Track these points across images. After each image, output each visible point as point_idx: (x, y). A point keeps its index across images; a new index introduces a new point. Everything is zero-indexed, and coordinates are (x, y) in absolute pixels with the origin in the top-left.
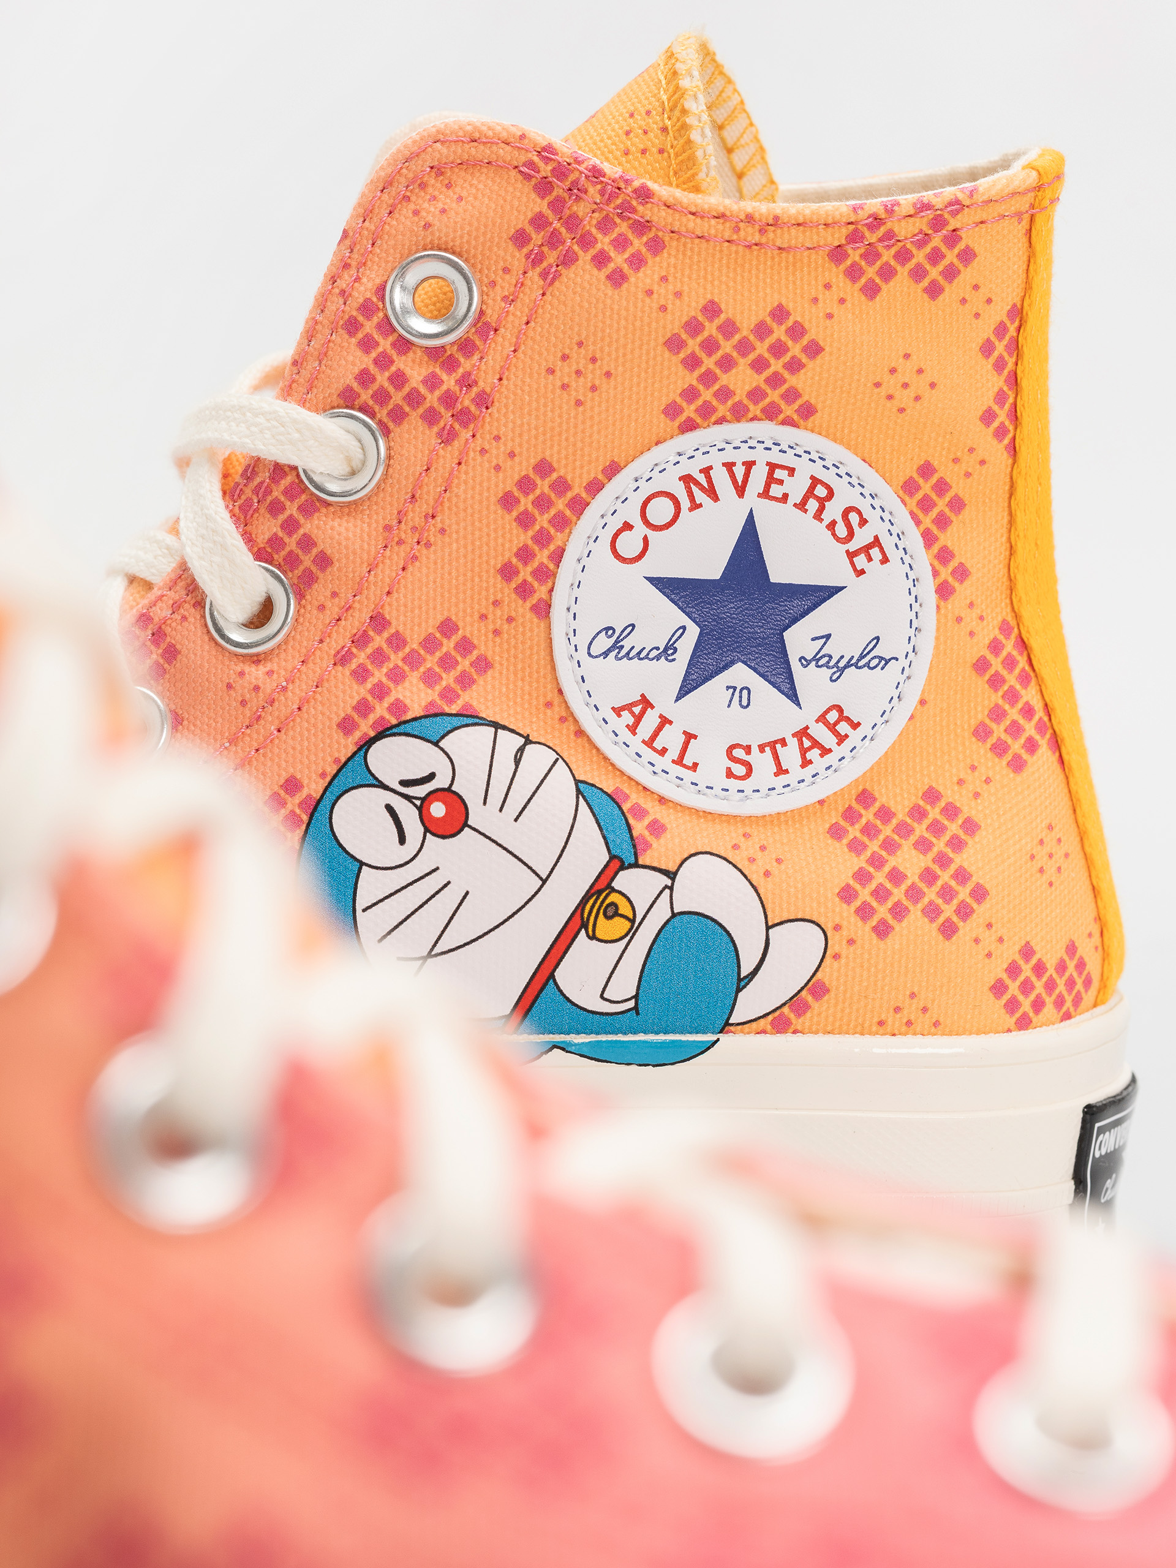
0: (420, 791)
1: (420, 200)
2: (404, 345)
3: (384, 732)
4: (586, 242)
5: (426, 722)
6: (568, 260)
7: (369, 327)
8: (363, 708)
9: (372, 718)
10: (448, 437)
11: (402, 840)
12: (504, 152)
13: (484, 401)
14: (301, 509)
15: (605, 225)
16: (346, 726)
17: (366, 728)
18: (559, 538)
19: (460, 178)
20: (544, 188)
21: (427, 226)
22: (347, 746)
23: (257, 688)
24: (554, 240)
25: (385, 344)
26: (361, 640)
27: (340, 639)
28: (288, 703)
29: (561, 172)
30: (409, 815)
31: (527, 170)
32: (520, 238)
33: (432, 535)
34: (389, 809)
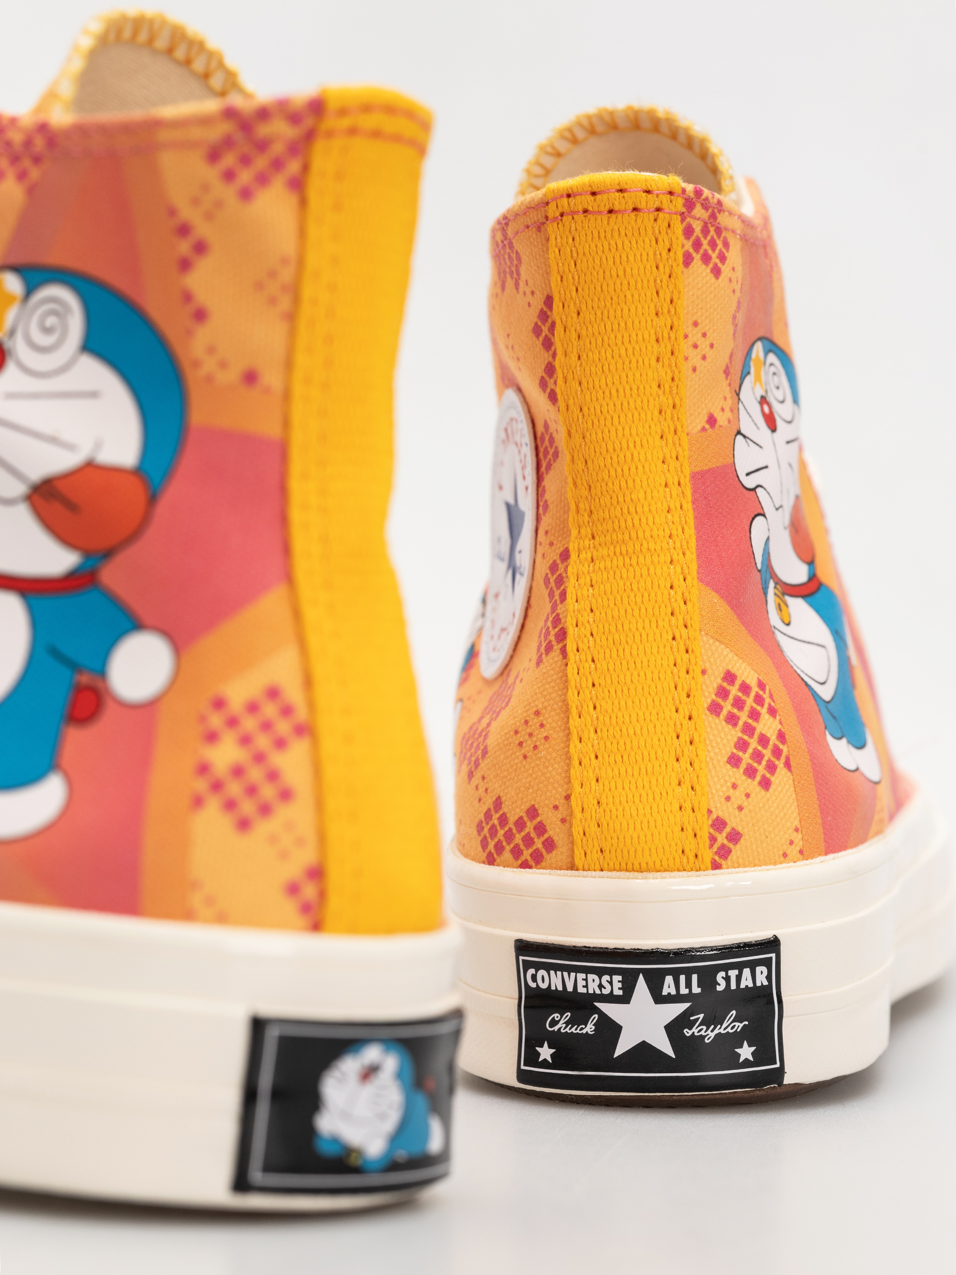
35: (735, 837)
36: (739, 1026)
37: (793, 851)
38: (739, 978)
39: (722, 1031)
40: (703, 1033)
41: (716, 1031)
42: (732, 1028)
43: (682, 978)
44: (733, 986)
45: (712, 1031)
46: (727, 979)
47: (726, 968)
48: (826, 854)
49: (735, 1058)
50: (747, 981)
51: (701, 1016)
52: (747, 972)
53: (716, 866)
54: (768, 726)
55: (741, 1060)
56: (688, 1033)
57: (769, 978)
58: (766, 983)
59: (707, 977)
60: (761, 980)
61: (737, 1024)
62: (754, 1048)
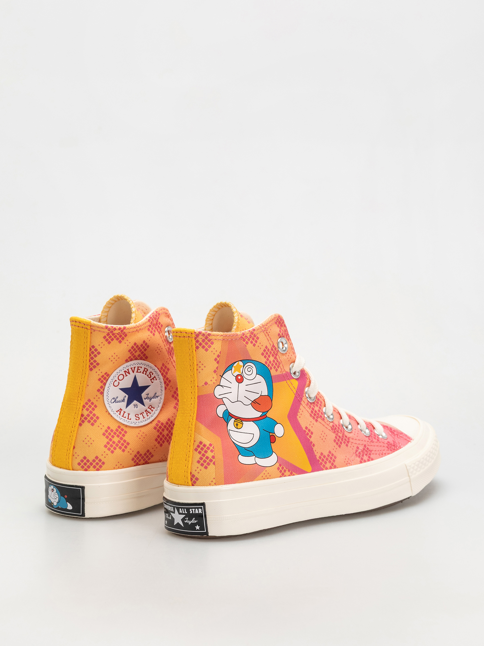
35: (197, 479)
36: (196, 521)
37: (213, 483)
38: (195, 511)
39: (192, 522)
40: (188, 522)
41: (191, 522)
42: (194, 522)
43: (183, 509)
44: (194, 513)
45: (190, 522)
46: (192, 511)
47: (192, 508)
48: (225, 484)
49: (195, 529)
50: (197, 512)
51: (187, 518)
52: (196, 509)
53: (193, 485)
54: (210, 454)
55: (197, 529)
56: (185, 522)
57: (202, 511)
58: (201, 513)
59: (188, 510)
60: (200, 512)
61: (195, 521)
62: (199, 527)
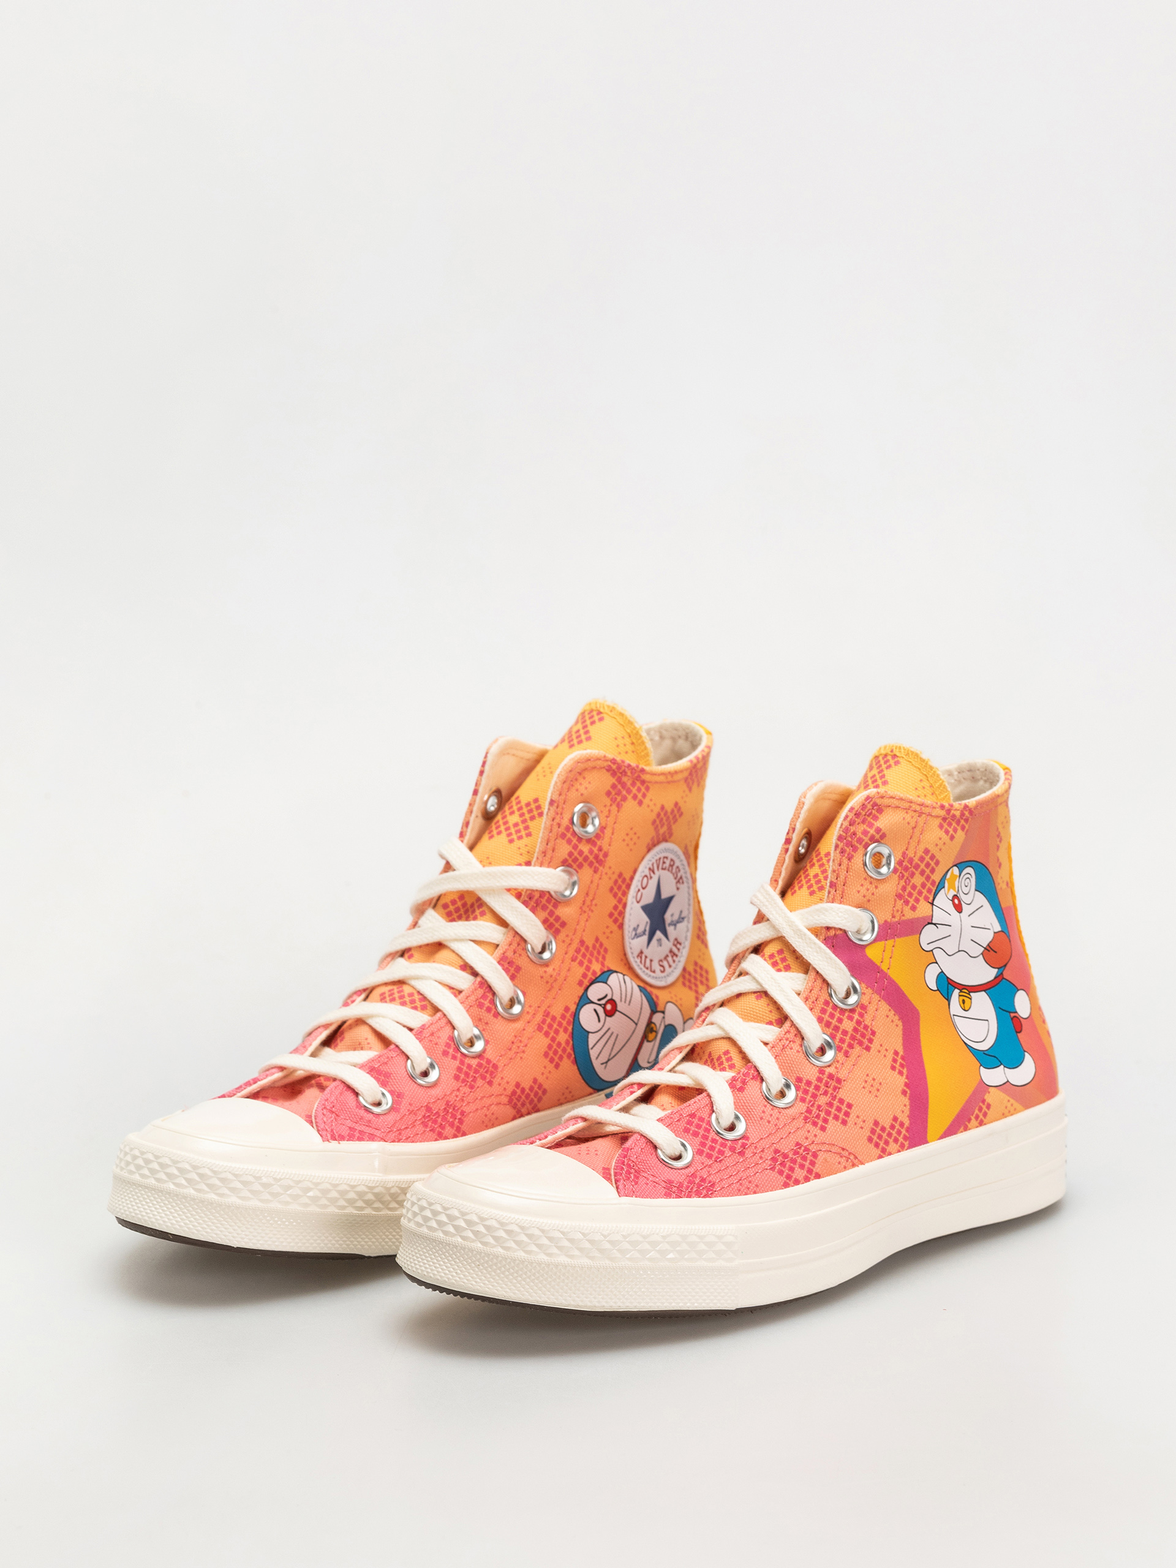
0: (603, 1002)
1: (577, 785)
2: (580, 839)
3: (592, 983)
4: (629, 791)
5: (602, 976)
6: (624, 799)
7: (569, 835)
8: (585, 976)
9: (588, 978)
10: (596, 871)
11: (599, 1021)
12: (599, 762)
13: (606, 855)
14: (553, 906)
15: (633, 784)
16: (580, 983)
17: (586, 982)
18: (624, 899)
19: (586, 774)
20: (614, 774)
21: (582, 795)
22: (581, 991)
23: (551, 976)
24: (619, 793)
25: (575, 841)
26: (578, 951)
27: (571, 952)
28: (560, 979)
29: (619, 768)
30: (600, 1011)
31: (609, 769)
32: (608, 794)
33: (593, 908)
34: (595, 1010)
